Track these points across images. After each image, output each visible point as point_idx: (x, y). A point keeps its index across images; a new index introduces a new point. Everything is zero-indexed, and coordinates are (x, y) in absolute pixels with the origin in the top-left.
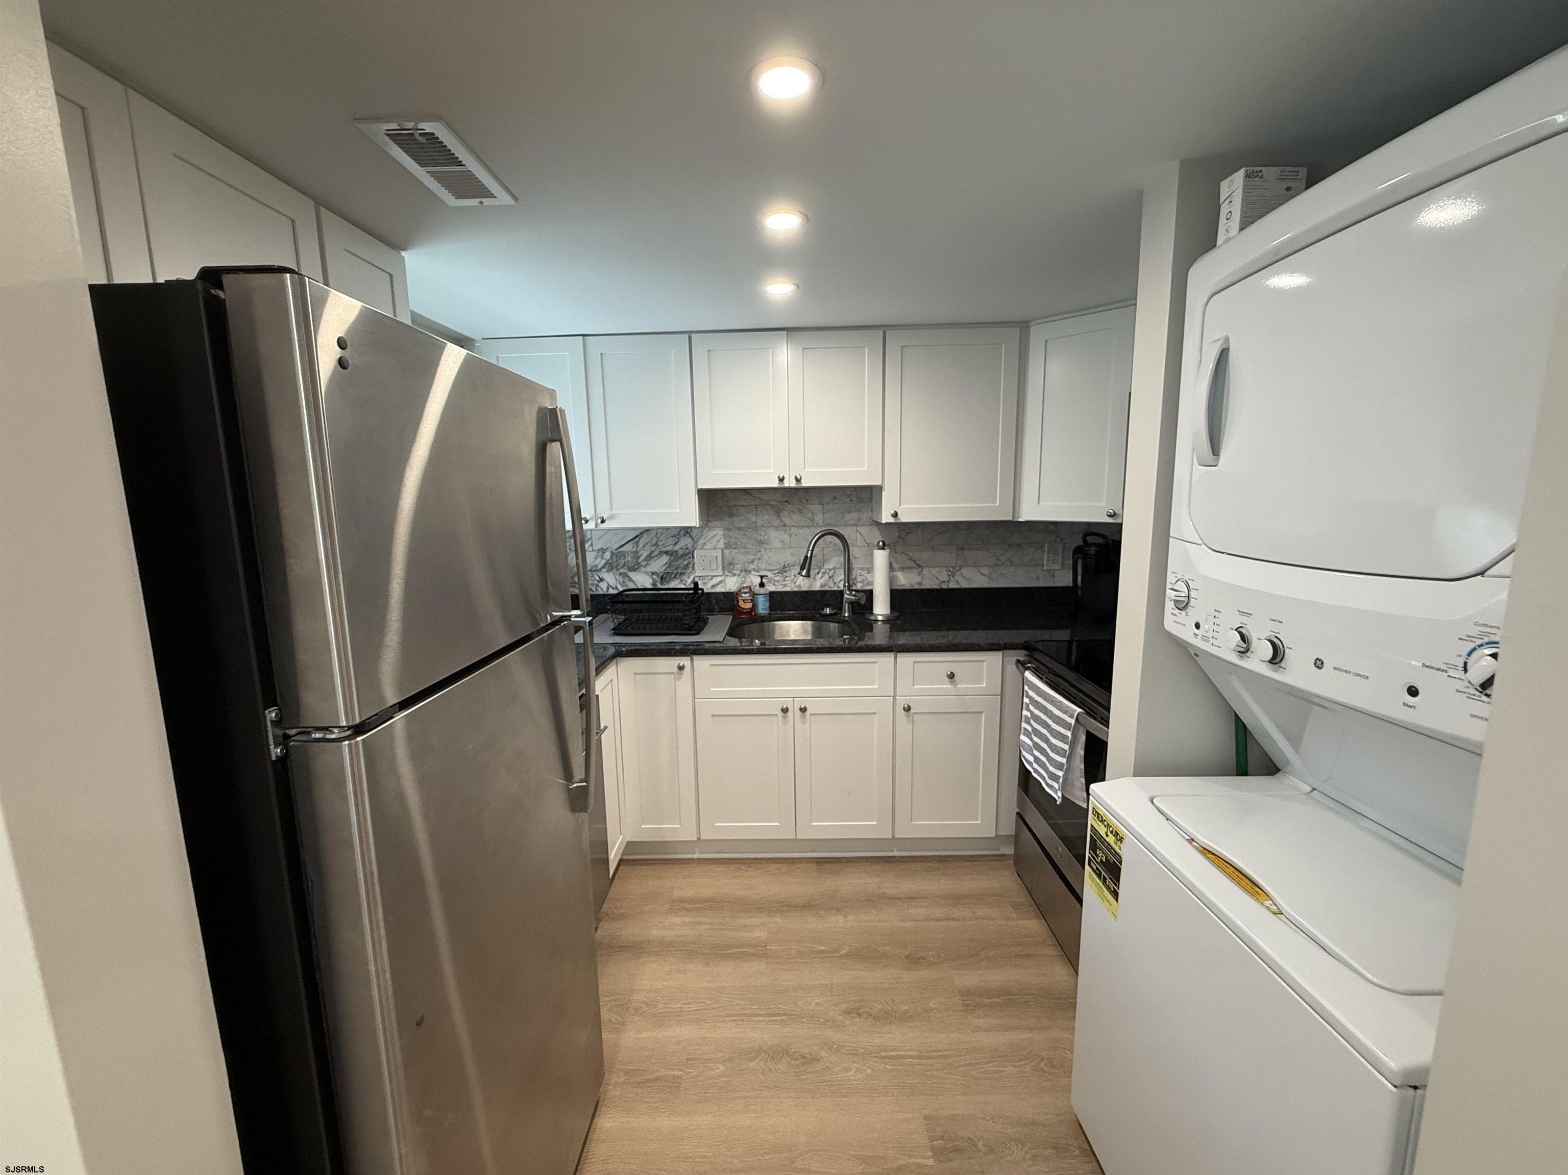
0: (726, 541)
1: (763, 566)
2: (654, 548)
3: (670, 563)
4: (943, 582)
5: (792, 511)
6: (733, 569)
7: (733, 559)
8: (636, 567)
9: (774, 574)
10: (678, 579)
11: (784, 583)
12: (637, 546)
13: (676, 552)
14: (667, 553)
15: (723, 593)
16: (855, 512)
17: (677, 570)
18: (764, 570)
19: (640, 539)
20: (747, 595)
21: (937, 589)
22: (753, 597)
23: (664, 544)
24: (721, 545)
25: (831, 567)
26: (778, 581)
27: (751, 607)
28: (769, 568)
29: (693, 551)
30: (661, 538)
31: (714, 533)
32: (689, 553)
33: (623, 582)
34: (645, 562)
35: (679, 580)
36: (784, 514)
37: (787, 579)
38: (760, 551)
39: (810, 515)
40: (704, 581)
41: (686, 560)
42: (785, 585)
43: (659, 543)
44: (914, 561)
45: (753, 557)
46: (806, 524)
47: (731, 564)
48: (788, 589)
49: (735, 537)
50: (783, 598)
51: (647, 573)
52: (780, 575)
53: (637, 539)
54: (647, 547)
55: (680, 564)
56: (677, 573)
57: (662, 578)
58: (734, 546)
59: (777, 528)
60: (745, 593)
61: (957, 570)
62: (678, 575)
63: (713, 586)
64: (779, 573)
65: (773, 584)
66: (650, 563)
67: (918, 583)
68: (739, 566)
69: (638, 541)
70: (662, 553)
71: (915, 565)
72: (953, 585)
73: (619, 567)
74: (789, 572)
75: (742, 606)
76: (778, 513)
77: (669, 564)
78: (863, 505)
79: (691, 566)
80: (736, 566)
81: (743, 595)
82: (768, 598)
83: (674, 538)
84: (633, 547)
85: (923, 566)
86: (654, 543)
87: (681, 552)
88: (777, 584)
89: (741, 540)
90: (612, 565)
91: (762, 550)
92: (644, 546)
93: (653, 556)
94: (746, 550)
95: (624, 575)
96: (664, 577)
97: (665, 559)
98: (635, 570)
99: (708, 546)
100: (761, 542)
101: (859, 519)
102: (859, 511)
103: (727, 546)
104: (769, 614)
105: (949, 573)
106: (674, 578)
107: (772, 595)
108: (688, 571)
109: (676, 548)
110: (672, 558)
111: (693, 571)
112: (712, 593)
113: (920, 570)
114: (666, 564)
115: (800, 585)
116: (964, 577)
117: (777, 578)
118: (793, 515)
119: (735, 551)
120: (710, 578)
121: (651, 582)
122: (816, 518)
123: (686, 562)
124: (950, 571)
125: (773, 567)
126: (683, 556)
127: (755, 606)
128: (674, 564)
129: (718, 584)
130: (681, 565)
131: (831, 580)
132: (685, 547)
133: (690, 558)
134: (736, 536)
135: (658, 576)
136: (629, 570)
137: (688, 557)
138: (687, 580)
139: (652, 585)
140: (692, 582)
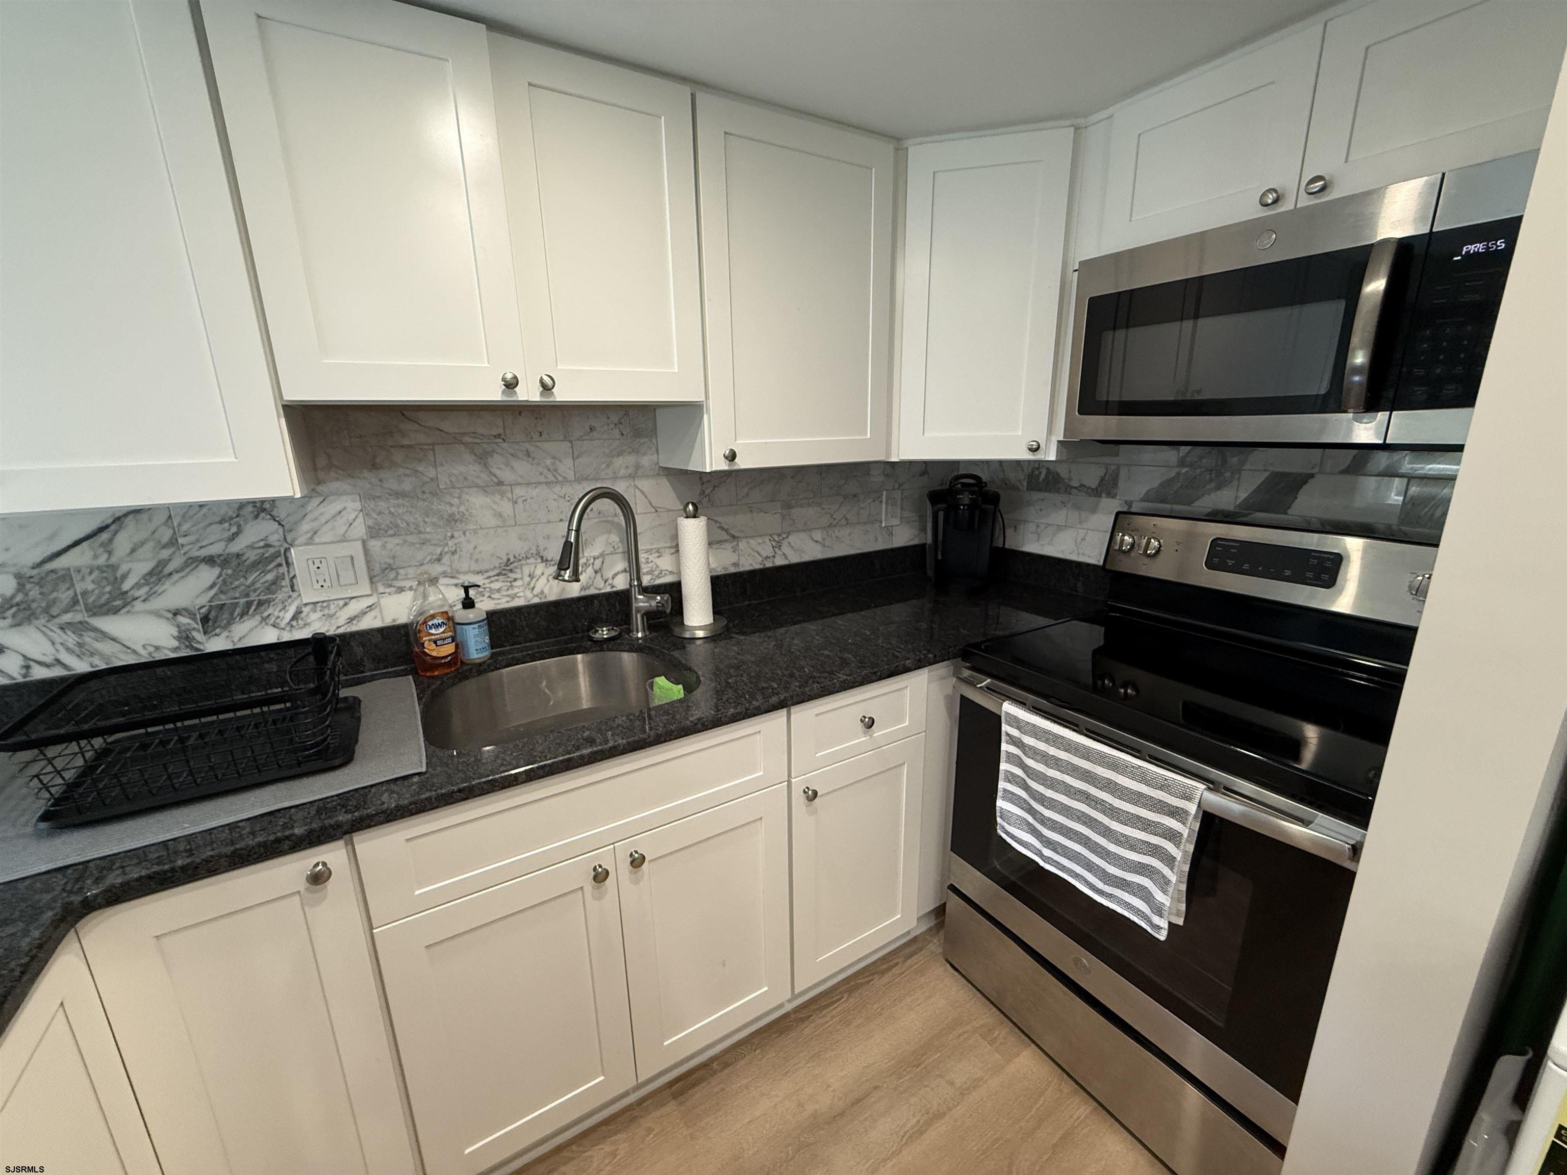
0: (370, 522)
1: (464, 566)
2: (165, 554)
3: (224, 582)
4: (767, 557)
5: (512, 455)
6: (396, 578)
7: (394, 557)
8: (118, 603)
9: (489, 577)
10: (253, 616)
11: (510, 592)
12: (110, 553)
13: (238, 556)
14: (210, 561)
15: (381, 631)
16: (629, 453)
17: (247, 595)
18: (466, 573)
19: (116, 533)
20: (442, 630)
21: (761, 570)
22: (455, 631)
23: (198, 541)
24: (360, 529)
25: (596, 554)
26: (499, 590)
27: (453, 651)
28: (475, 567)
29: (287, 550)
30: (185, 527)
31: (339, 507)
32: (277, 555)
33: (80, 645)
34: (145, 589)
35: (258, 618)
36: (496, 462)
37: (515, 584)
38: (452, 537)
39: (548, 462)
40: (326, 612)
41: (269, 571)
42: (513, 597)
43: (181, 541)
44: (727, 531)
45: (439, 550)
46: (542, 479)
47: (390, 568)
48: (519, 602)
49: (390, 513)
50: (513, 622)
51: (157, 614)
52: (502, 578)
53: (105, 536)
54: (146, 551)
55: (253, 583)
56: (249, 604)
57: (205, 620)
58: (391, 532)
59: (484, 489)
60: (437, 626)
61: (784, 539)
62: (253, 607)
63: (351, 620)
64: (498, 575)
65: (490, 597)
66: (157, 588)
67: (735, 565)
68: (411, 571)
69: (111, 540)
70: (193, 562)
71: (726, 537)
72: (780, 561)
73: (54, 611)
74: (518, 571)
75: (434, 654)
76: (483, 458)
77: (223, 586)
78: (642, 441)
79: (286, 582)
80: (402, 572)
81: (433, 631)
82: (486, 627)
83: (226, 525)
84: (96, 557)
85: (739, 537)
86: (165, 540)
87: (252, 556)
88: (496, 596)
89: (408, 518)
90: (28, 608)
91: (456, 534)
92: (133, 551)
93: (167, 570)
94: (422, 536)
95: (80, 628)
96: (213, 614)
97: (207, 575)
98: (116, 611)
99: (326, 536)
100: (452, 520)
101: (638, 467)
102: (636, 451)
103: (374, 532)
104: (493, 656)
105: (774, 544)
106: (242, 615)
107: (492, 617)
108: (280, 596)
109: (236, 547)
110: (230, 572)
111: (295, 595)
112: (352, 635)
113: (735, 543)
114: (212, 587)
115: (542, 592)
116: (792, 547)
117: (496, 586)
118: (516, 464)
119: (396, 540)
120: (341, 603)
121: (176, 634)
122: (562, 468)
123: (270, 577)
124: (775, 540)
125: (486, 566)
126: (261, 563)
127: (459, 646)
128: (237, 583)
129: (364, 613)
130: (258, 585)
131: (599, 575)
132: (262, 544)
133: (280, 565)
134: (392, 510)
135: (191, 614)
136: (94, 615)
137: (274, 564)
138: (281, 614)
139: (178, 638)
140: (295, 617)
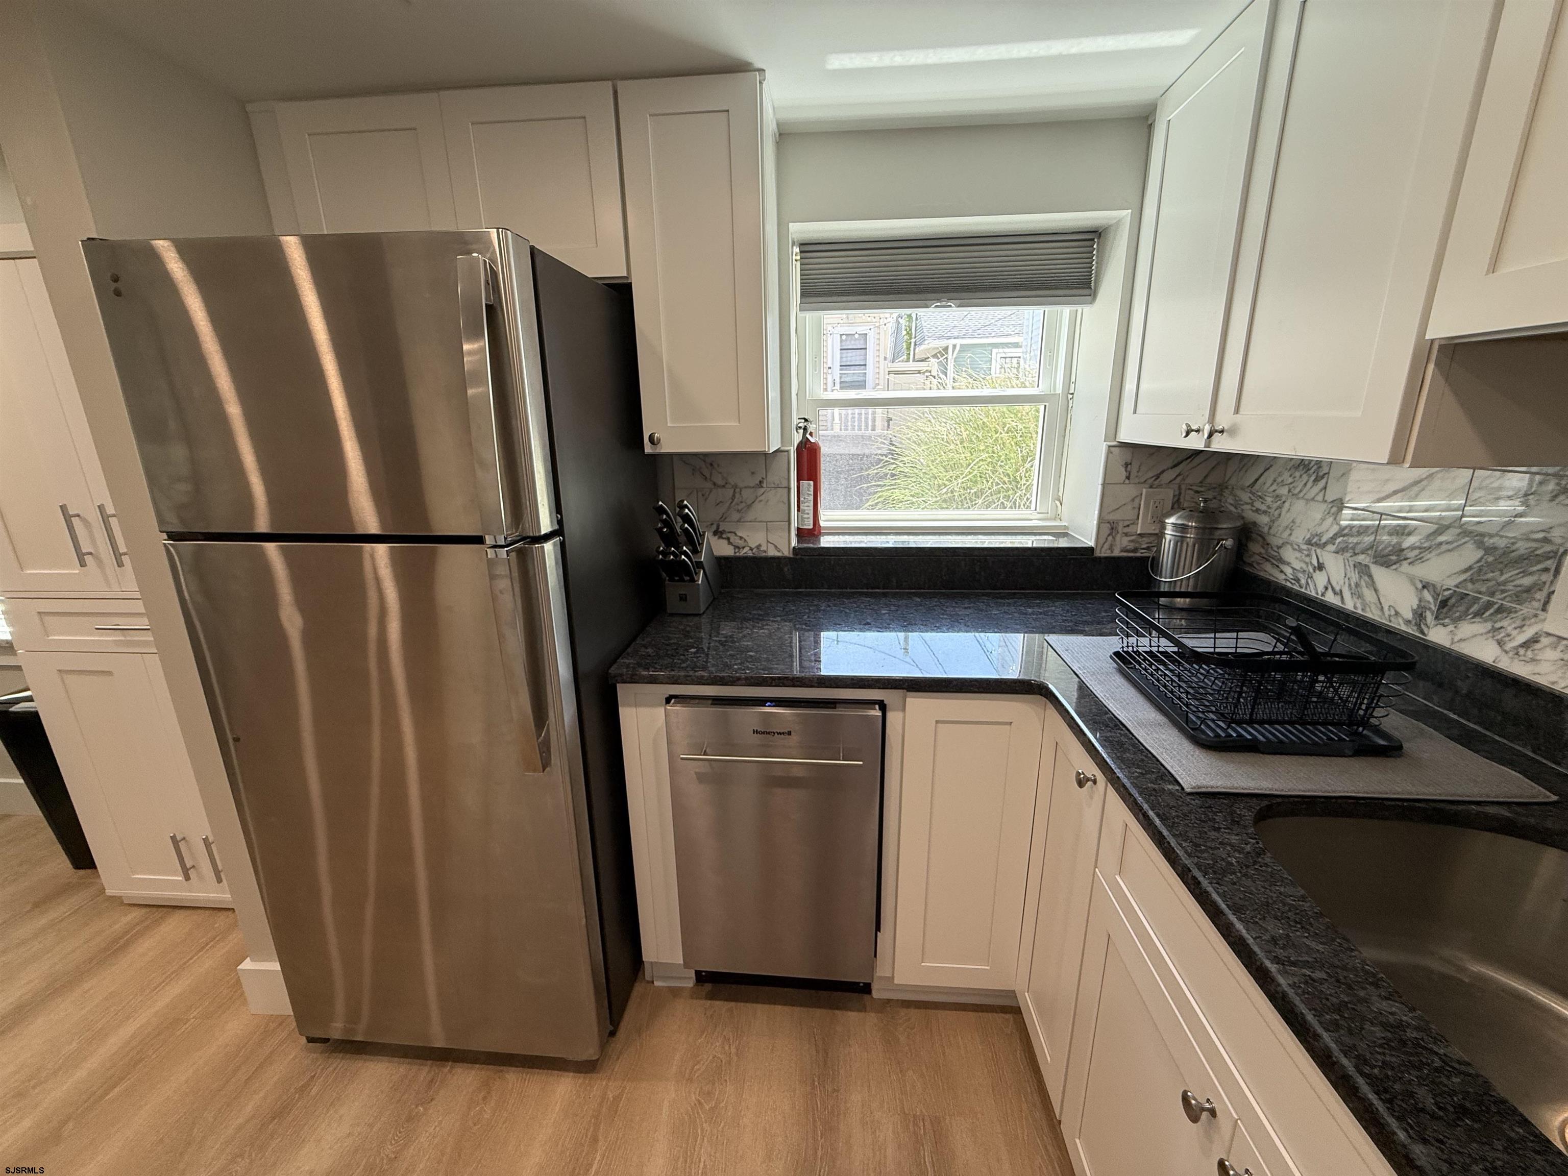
3: (1480, 569)
8: (1394, 558)
10: (1486, 621)
14: (1480, 540)
29: (1564, 553)
32: (1550, 556)
33: (1357, 585)
34: (1417, 552)
35: (1489, 625)
41: (1531, 574)
51: (1412, 580)
55: (1505, 583)
56: (1489, 605)
57: (1444, 604)
62: (1492, 611)
66: (1425, 555)
77: (1476, 573)
79: (1541, 596)
83: (1516, 502)
87: (1522, 548)
93: (1441, 539)
95: (1363, 570)
96: (1452, 601)
97: (1467, 555)
98: (1389, 565)
106: (1476, 614)
108: (1526, 610)
110: (1491, 559)
111: (1542, 615)
114: (1467, 570)
121: (1415, 607)
123: (1527, 581)
126: (1524, 561)
128: (1490, 575)
130: (1510, 587)
132: (1541, 535)
133: (1546, 570)
135: (1436, 595)
136: (1375, 563)
137: (1539, 567)
138: (1514, 633)
139: (1415, 612)
140: (1526, 645)
